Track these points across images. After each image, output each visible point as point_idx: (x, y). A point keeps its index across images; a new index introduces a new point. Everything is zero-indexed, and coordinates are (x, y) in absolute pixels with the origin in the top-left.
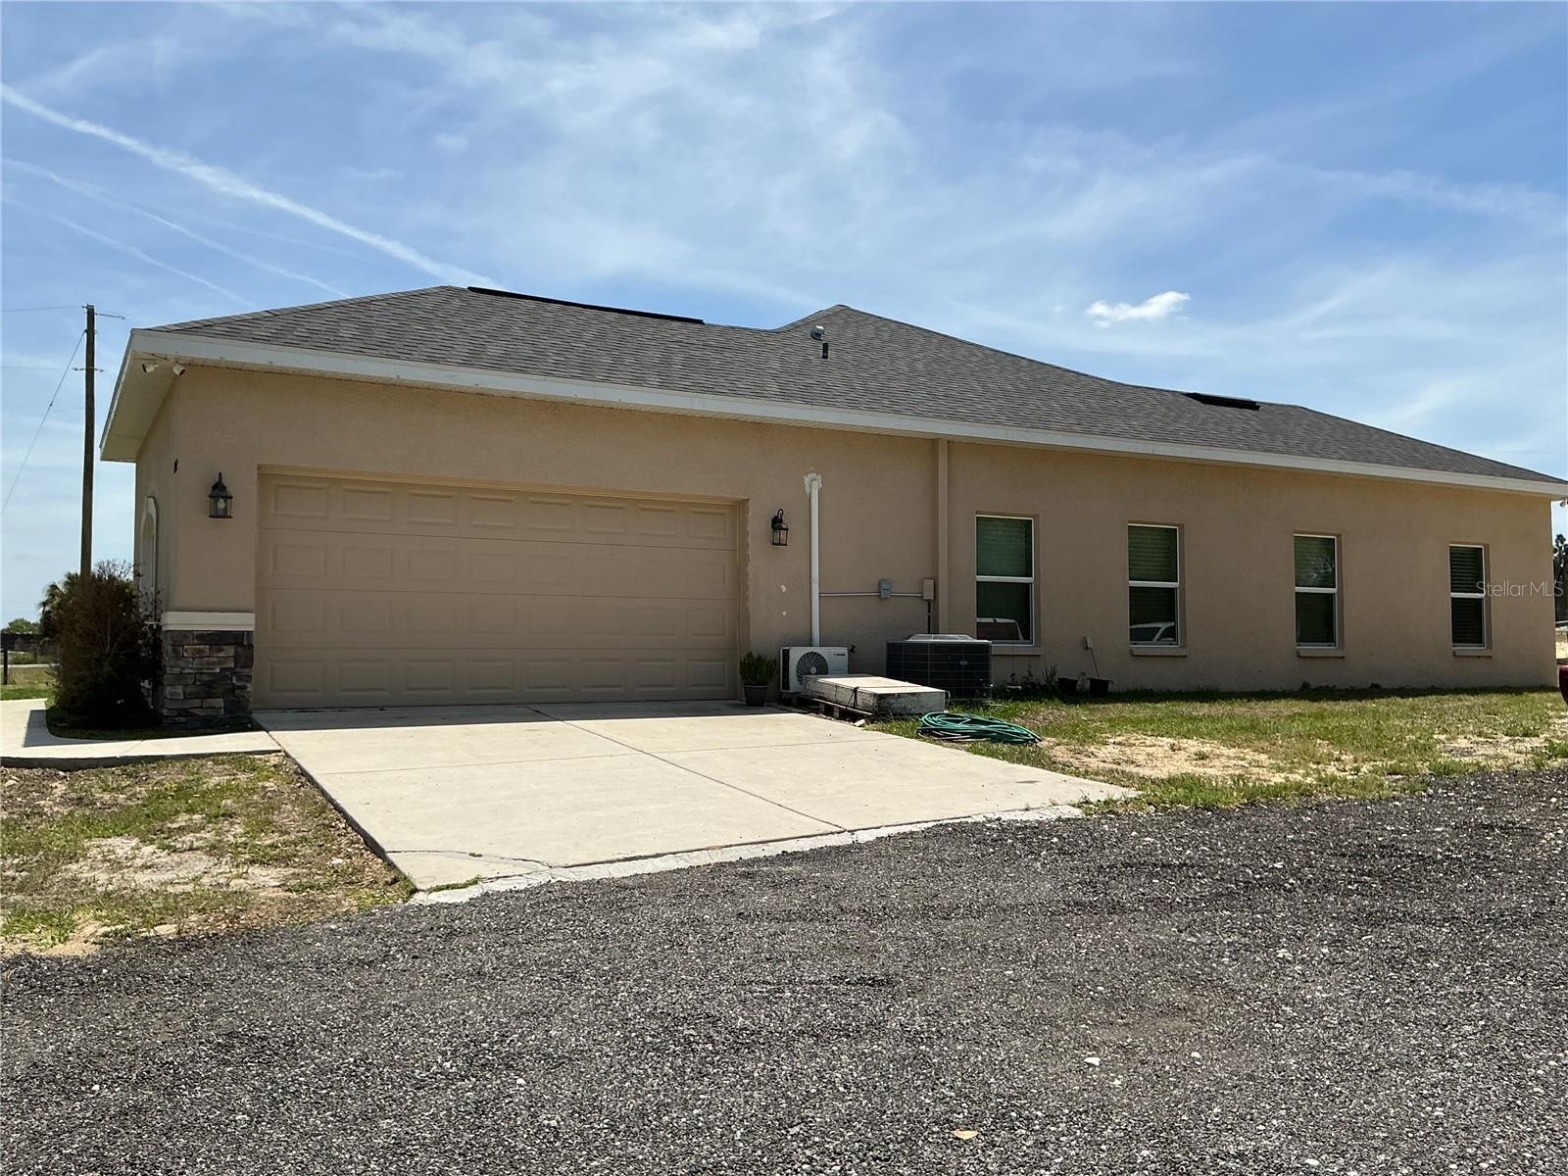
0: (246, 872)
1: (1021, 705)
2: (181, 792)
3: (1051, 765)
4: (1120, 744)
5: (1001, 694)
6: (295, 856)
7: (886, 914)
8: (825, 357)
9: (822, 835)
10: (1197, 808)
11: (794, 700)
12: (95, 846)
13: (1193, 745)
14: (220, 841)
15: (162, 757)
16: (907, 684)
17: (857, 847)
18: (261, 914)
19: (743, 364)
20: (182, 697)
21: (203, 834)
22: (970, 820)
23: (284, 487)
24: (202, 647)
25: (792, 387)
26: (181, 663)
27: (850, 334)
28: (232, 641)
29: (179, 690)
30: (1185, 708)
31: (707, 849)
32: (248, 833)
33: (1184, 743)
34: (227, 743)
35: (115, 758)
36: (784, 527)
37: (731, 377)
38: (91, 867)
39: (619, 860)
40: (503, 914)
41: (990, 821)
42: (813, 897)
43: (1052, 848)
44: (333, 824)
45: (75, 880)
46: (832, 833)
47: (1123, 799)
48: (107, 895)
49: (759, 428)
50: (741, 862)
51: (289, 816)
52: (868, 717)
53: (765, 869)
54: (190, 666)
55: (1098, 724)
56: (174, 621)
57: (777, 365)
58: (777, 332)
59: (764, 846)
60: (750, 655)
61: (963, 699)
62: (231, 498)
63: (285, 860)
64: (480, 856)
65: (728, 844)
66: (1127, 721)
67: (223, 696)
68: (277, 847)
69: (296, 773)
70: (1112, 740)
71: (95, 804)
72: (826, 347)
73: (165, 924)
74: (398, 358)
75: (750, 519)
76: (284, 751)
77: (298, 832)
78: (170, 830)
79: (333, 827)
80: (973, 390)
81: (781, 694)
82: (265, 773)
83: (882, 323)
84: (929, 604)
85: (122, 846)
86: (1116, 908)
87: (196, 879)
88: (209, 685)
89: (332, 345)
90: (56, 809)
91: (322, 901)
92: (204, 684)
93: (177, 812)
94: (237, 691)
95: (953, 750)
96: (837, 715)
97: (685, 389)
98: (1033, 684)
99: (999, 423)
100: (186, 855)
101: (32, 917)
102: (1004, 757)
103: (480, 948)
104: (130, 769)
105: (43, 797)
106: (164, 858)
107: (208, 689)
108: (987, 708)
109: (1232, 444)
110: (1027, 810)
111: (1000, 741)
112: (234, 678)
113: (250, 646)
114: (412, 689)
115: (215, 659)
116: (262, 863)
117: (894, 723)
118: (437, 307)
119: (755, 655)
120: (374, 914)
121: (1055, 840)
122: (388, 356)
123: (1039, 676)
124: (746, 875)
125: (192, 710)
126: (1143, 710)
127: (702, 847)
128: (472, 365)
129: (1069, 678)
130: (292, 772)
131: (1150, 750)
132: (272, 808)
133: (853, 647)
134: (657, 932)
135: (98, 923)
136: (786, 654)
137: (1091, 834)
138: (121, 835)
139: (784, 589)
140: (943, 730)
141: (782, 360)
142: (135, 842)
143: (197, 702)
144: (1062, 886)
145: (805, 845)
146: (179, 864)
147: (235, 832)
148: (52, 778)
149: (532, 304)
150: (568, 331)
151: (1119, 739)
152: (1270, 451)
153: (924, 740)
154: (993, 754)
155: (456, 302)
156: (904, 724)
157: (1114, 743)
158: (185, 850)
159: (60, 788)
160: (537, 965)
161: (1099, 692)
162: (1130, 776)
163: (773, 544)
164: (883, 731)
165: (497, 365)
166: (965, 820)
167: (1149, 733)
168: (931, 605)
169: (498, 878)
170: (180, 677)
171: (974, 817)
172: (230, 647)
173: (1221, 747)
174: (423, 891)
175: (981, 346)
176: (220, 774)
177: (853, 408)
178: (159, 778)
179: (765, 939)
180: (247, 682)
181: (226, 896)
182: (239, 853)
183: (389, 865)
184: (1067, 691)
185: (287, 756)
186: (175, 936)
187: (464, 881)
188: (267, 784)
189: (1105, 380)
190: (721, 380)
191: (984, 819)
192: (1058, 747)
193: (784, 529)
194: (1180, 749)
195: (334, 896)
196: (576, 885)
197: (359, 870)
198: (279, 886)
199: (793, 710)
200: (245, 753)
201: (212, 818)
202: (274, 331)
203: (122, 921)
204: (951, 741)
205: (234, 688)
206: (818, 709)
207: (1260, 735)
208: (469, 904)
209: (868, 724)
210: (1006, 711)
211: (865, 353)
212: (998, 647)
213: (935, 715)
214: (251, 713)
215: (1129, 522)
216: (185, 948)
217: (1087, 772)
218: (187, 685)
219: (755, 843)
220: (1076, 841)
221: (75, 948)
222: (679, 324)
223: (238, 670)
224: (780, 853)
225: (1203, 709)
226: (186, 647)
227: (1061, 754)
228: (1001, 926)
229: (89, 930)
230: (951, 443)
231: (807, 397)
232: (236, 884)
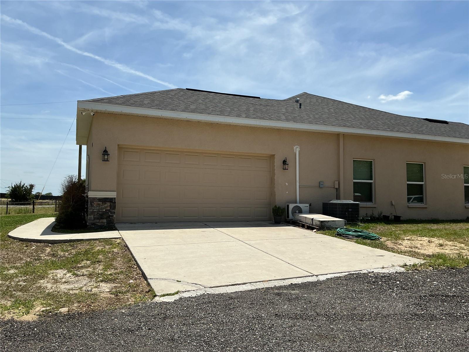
0: (99, 286)
1: (370, 225)
2: (86, 252)
3: (387, 249)
4: (409, 240)
5: (364, 221)
6: (117, 279)
7: (336, 317)
8: (300, 108)
9: (305, 277)
10: (449, 268)
11: (291, 222)
12: (52, 273)
13: (436, 241)
14: (93, 272)
15: (82, 240)
16: (330, 217)
17: (319, 283)
18: (100, 304)
19: (273, 110)
20: (93, 219)
21: (89, 269)
22: (362, 272)
23: (126, 151)
24: (99, 203)
25: (290, 117)
26: (93, 208)
27: (308, 101)
28: (109, 201)
29: (92, 216)
30: (429, 226)
31: (262, 282)
32: (104, 269)
33: (433, 239)
34: (105, 235)
35: (67, 240)
36: (287, 163)
37: (269, 114)
38: (48, 282)
39: (230, 285)
40: (185, 308)
41: (370, 273)
42: (305, 306)
43: (398, 287)
44: (133, 266)
45: (40, 287)
46: (309, 276)
47: (419, 264)
48: (49, 294)
49: (279, 131)
50: (276, 288)
51: (119, 263)
52: (317, 229)
53: (285, 291)
54: (96, 209)
55: (399, 232)
56: (91, 194)
57: (284, 110)
58: (284, 100)
59: (284, 281)
60: (276, 206)
61: (350, 223)
62: (109, 155)
63: (113, 281)
64: (180, 282)
65: (270, 280)
66: (410, 231)
67: (106, 219)
68: (112, 275)
69: (124, 246)
70: (406, 238)
71: (58, 256)
72: (300, 104)
73: (65, 307)
74: (161, 109)
75: (276, 161)
76: (122, 238)
77: (121, 269)
78: (78, 267)
79: (132, 267)
80: (351, 117)
81: (286, 219)
82: (114, 246)
83: (318, 98)
84: (337, 189)
85: (60, 273)
86: (433, 317)
87: (81, 288)
88: (102, 215)
89: (141, 105)
90: (45, 258)
91: (122, 299)
92: (100, 215)
93: (83, 260)
94: (110, 217)
95: (350, 242)
96: (306, 227)
97: (254, 118)
98: (374, 217)
99: (361, 128)
100: (80, 278)
101: (20, 302)
102: (369, 245)
103: (174, 326)
104: (72, 243)
105: (42, 253)
106: (73, 279)
107: (102, 216)
108: (359, 226)
109: (442, 135)
110: (383, 268)
111: (366, 239)
112: (110, 213)
113: (115, 203)
114: (166, 217)
115: (104, 207)
116: (105, 281)
117: (327, 231)
118: (176, 94)
119: (278, 206)
120: (139, 306)
121: (398, 282)
122: (159, 109)
123: (376, 215)
124: (278, 294)
125: (96, 223)
126: (414, 227)
127: (260, 281)
128: (185, 111)
129: (386, 215)
130: (123, 245)
131: (421, 242)
132: (114, 259)
133: (311, 204)
134: (243, 322)
135: (42, 306)
136: (288, 206)
137: (411, 280)
138: (62, 269)
139: (287, 184)
140: (346, 234)
141: (286, 109)
142: (65, 272)
143: (98, 221)
144: (407, 305)
145: (299, 281)
146: (77, 281)
147: (99, 268)
148: (47, 246)
149: (206, 93)
150: (217, 101)
151: (408, 238)
152: (455, 137)
153: (339, 238)
154: (365, 244)
155: (182, 93)
156: (330, 232)
157: (407, 239)
158: (80, 276)
159: (48, 250)
160: (195, 336)
161: (397, 220)
162: (418, 254)
163: (283, 169)
164: (323, 234)
165: (193, 111)
166: (360, 272)
167: (419, 236)
168: (338, 190)
169: (185, 291)
170: (93, 213)
171: (363, 271)
172: (108, 203)
173: (446, 241)
174: (158, 296)
175: (352, 104)
176: (100, 246)
177: (310, 123)
178: (80, 247)
179: (287, 329)
180: (114, 214)
181: (89, 295)
182: (99, 277)
183: (148, 284)
184: (386, 220)
185: (123, 240)
186: (67, 313)
187: (173, 292)
188: (114, 250)
189: (395, 114)
190: (266, 115)
191: (367, 272)
192: (387, 241)
193: (287, 164)
194: (431, 242)
195: (127, 297)
196: (214, 296)
197: (138, 286)
198: (109, 292)
199: (291, 225)
200: (110, 238)
201: (93, 263)
202: (123, 101)
203: (50, 305)
204: (348, 238)
205: (110, 216)
206: (299, 225)
207: (459, 237)
208: (174, 303)
209: (318, 231)
210: (365, 227)
211: (314, 107)
212: (362, 204)
213: (342, 229)
214: (115, 224)
215: (407, 162)
216: (69, 319)
217: (401, 251)
218: (95, 215)
219: (280, 279)
220: (407, 283)
221: (30, 318)
222: (252, 98)
223: (111, 210)
224: (290, 284)
225: (435, 227)
226: (94, 203)
227: (389, 244)
228: (386, 326)
229: (38, 309)
230: (344, 135)
231: (295, 120)
232: (95, 290)
